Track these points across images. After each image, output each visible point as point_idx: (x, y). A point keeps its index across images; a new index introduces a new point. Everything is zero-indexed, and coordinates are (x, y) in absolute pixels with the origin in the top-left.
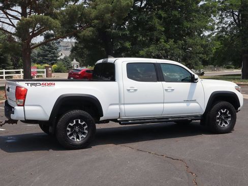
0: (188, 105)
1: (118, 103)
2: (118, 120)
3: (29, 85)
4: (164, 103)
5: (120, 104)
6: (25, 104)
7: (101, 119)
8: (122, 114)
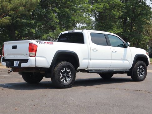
0: (123, 62)
1: (87, 58)
2: (86, 70)
3: (38, 42)
4: (111, 60)
5: (88, 59)
6: (36, 55)
7: (78, 68)
8: (89, 66)
